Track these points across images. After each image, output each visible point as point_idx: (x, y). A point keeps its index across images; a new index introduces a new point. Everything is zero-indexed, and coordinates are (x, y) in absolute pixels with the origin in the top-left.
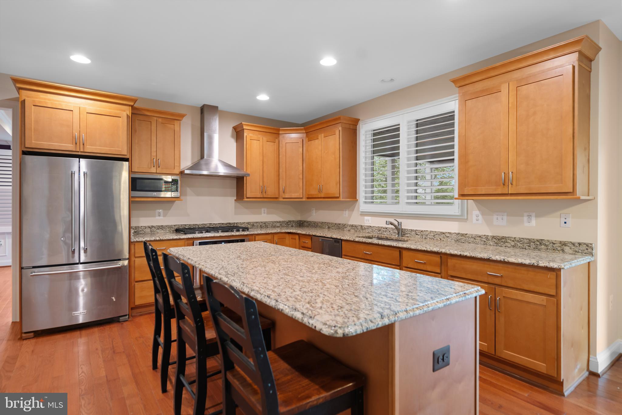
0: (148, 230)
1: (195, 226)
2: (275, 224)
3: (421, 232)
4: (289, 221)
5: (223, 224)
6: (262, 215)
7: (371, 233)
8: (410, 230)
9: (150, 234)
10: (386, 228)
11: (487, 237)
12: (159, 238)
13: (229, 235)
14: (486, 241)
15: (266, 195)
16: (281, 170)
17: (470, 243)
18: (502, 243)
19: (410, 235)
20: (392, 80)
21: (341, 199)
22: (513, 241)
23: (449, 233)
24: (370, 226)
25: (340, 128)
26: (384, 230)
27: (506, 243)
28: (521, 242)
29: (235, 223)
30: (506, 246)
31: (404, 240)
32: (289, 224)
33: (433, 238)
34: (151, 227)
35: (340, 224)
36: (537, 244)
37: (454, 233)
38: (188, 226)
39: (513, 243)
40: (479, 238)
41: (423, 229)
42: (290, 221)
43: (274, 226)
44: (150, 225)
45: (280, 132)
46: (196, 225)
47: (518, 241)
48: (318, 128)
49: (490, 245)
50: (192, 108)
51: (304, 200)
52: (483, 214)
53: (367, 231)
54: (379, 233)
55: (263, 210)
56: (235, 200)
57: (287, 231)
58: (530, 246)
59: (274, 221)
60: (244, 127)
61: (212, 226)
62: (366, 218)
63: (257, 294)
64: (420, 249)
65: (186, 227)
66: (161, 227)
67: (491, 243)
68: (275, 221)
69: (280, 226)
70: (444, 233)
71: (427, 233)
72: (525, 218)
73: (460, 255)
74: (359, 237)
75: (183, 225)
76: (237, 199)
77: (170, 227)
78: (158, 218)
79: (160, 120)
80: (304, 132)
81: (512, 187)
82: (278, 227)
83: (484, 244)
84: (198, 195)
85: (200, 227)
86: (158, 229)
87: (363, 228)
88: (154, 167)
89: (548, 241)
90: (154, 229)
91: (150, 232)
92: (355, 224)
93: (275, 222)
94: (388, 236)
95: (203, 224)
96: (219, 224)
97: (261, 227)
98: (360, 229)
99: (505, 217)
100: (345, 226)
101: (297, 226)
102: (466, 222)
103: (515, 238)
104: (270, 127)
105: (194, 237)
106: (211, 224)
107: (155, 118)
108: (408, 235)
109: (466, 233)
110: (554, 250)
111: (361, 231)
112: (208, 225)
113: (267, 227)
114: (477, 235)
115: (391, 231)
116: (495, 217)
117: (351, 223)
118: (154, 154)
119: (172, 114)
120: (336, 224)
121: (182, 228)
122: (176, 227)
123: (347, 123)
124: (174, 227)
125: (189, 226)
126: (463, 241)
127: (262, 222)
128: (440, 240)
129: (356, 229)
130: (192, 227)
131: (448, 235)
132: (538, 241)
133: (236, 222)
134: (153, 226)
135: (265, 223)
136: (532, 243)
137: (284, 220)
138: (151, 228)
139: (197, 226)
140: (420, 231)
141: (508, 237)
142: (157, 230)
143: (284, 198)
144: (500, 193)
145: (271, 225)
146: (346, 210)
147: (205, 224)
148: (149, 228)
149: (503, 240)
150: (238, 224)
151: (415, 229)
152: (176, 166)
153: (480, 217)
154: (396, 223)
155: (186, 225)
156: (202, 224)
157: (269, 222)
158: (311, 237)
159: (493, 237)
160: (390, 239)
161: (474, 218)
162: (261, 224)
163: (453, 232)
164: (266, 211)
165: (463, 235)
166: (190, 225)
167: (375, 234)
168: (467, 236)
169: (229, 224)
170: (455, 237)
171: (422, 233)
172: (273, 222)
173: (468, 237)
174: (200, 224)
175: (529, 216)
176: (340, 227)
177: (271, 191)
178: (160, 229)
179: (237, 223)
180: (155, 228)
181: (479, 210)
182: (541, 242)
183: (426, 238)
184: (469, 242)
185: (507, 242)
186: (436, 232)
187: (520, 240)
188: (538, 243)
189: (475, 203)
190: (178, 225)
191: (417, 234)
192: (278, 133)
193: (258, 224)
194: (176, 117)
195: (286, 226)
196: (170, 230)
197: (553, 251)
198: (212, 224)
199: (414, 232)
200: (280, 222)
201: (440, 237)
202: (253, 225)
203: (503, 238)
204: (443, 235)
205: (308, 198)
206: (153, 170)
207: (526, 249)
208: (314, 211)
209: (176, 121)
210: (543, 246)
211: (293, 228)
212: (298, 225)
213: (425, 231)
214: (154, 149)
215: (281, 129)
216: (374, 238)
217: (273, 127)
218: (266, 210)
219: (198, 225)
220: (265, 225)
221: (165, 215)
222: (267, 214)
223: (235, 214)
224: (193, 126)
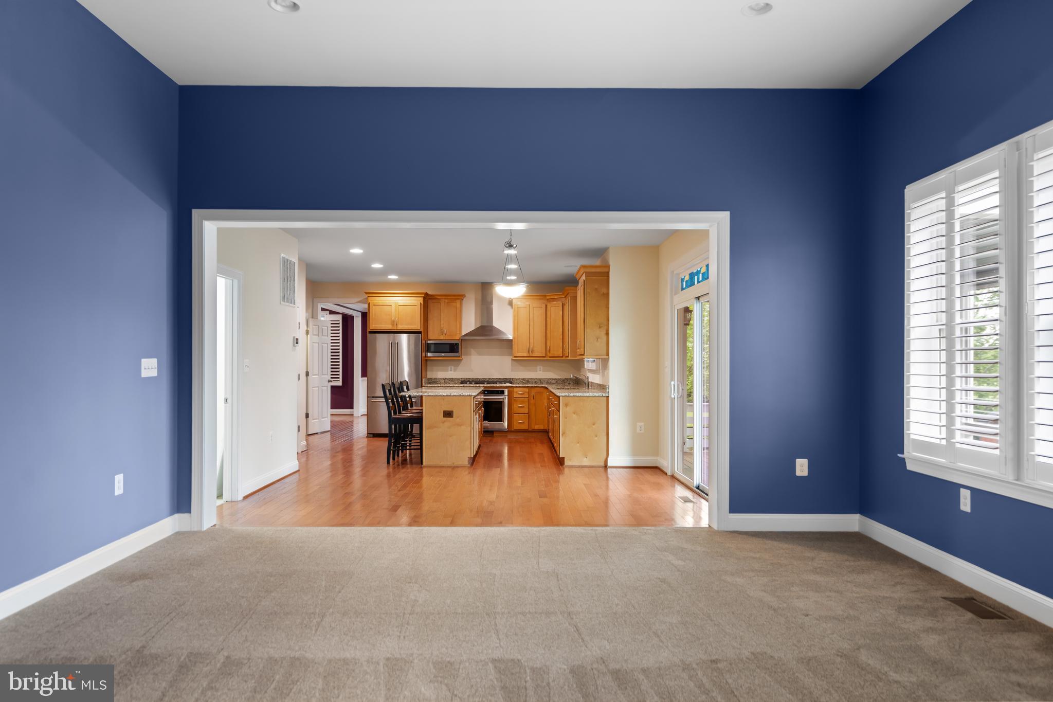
0: (443, 381)
5: (500, 378)
13: (491, 386)
15: (533, 354)
16: (548, 332)
21: (569, 358)
34: (444, 379)
42: (567, 379)
43: (549, 382)
44: (444, 377)
45: (547, 298)
46: (478, 378)
50: (476, 284)
55: (538, 367)
56: (512, 359)
65: (470, 380)
66: (451, 379)
75: (468, 378)
77: (458, 379)
78: (450, 372)
79: (446, 301)
80: (564, 296)
82: (554, 384)
84: (480, 354)
88: (442, 335)
90: (446, 380)
93: (551, 379)
96: (496, 378)
97: (536, 383)
104: (536, 294)
107: (443, 300)
112: (488, 379)
113: (542, 384)
118: (442, 325)
119: (454, 296)
121: (467, 381)
124: (461, 380)
130: (475, 380)
134: (446, 378)
135: (540, 380)
137: (559, 378)
142: (449, 381)
143: (550, 357)
145: (546, 382)
147: (485, 378)
152: (458, 333)
155: (470, 378)
157: (544, 378)
162: (536, 380)
164: (541, 370)
166: (473, 379)
172: (548, 379)
177: (538, 351)
178: (451, 381)
179: (512, 379)
190: (464, 378)
192: (545, 298)
193: (532, 380)
194: (460, 297)
196: (458, 382)
198: (491, 379)
200: (555, 379)
202: (528, 381)
206: (442, 337)
209: (457, 302)
214: (442, 322)
217: (538, 294)
218: (541, 367)
219: (480, 379)
221: (455, 370)
222: (543, 371)
223: (512, 370)
224: (476, 299)
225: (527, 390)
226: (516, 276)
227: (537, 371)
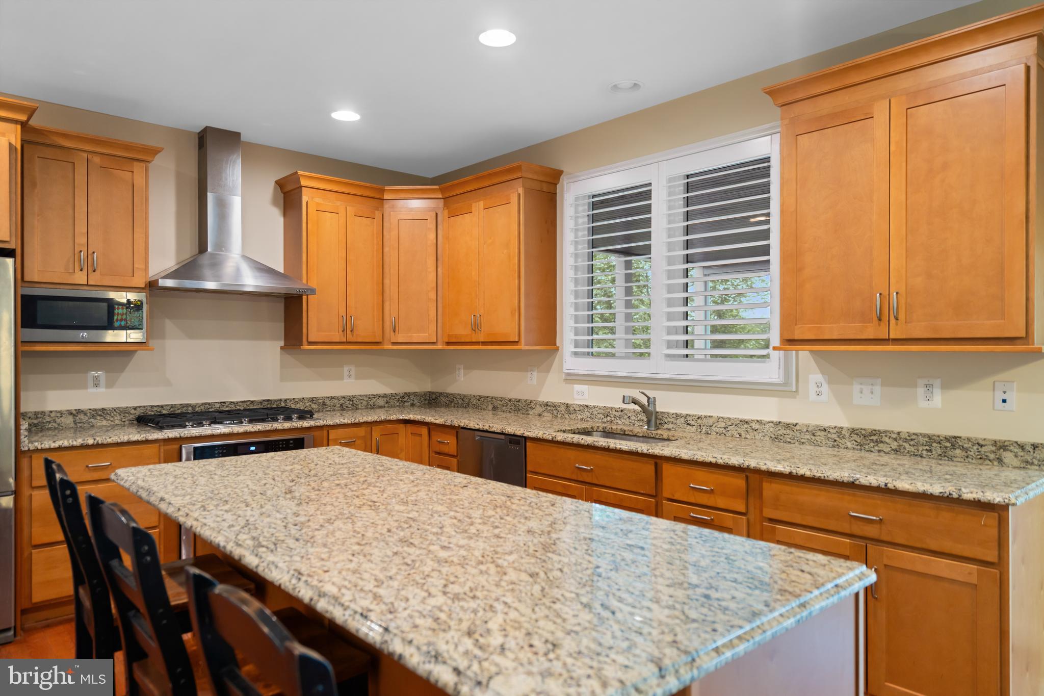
0: (69, 420)
1: (185, 408)
2: (374, 400)
3: (698, 418)
4: (405, 393)
5: (252, 402)
6: (345, 381)
7: (587, 421)
8: (674, 416)
9: (72, 431)
10: (622, 411)
11: (839, 430)
12: (95, 439)
13: (268, 428)
14: (838, 439)
15: (353, 335)
16: (387, 282)
17: (803, 443)
18: (872, 444)
19: (675, 426)
20: (636, 86)
21: (523, 346)
22: (895, 439)
23: (758, 421)
24: (587, 406)
25: (521, 191)
26: (617, 414)
27: (881, 445)
28: (912, 443)
29: (281, 400)
30: (879, 451)
31: (661, 437)
32: (405, 399)
33: (724, 432)
34: (74, 412)
35: (519, 401)
36: (946, 447)
37: (769, 422)
38: (168, 408)
39: (896, 443)
40: (823, 433)
41: (703, 414)
42: (408, 395)
43: (372, 404)
44: (73, 407)
45: (386, 197)
46: (190, 405)
47: (906, 440)
48: (471, 188)
49: (847, 448)
50: (178, 134)
51: (439, 347)
52: (829, 383)
53: (580, 417)
54: (605, 420)
55: (346, 369)
56: (282, 348)
57: (401, 418)
58: (930, 451)
59: (372, 395)
60: (303, 182)
61: (227, 409)
62: (577, 387)
63: (334, 605)
64: (701, 460)
65: (164, 412)
66: (100, 413)
67: (849, 445)
68: (374, 393)
69: (386, 405)
70: (747, 422)
71: (711, 421)
72: (921, 391)
73: (790, 473)
74: (564, 432)
75: (155, 406)
76: (285, 345)
77: (123, 411)
78: (92, 390)
79: (97, 160)
80: (440, 196)
81: (897, 324)
82: (381, 407)
83: (834, 446)
84: (192, 335)
85: (197, 409)
86: (93, 416)
87: (571, 409)
88: (81, 270)
89: (969, 439)
90: (82, 417)
91: (72, 425)
92: (553, 401)
93: (374, 396)
94: (626, 428)
95: (206, 404)
96: (243, 402)
97: (343, 408)
98: (563, 412)
99: (878, 389)
100: (530, 406)
101: (424, 404)
102: (795, 397)
103: (899, 433)
104: (362, 183)
105: (182, 435)
106: (224, 403)
107: (85, 155)
108: (670, 426)
109: (795, 422)
110: (981, 458)
111: (567, 416)
112: (218, 405)
113: (357, 409)
114: (817, 426)
115: (633, 418)
116: (856, 387)
117: (543, 398)
118: (81, 240)
119: (127, 147)
120: (510, 400)
121: (153, 414)
122: (138, 412)
123: (535, 177)
124: (133, 411)
125: (172, 409)
126: (789, 440)
127: (344, 397)
128: (738, 436)
129: (555, 412)
130: (179, 411)
131: (756, 426)
132: (947, 439)
133: (284, 397)
134: (79, 411)
135: (351, 399)
136: (934, 445)
137: (393, 392)
138: (74, 415)
139: (190, 408)
140: (696, 418)
141: (885, 432)
142: (92, 420)
143: (394, 344)
144: (871, 337)
145: (365, 403)
146: (532, 371)
147: (209, 404)
148: (71, 416)
149: (874, 438)
150: (288, 401)
151: (684, 412)
152: (137, 268)
153: (825, 388)
154: (644, 401)
155: (162, 406)
156: (202, 404)
157: (360, 396)
158: (457, 431)
159: (853, 431)
160: (631, 433)
161: (812, 389)
162: (342, 401)
163: (766, 419)
164: (353, 373)
165: (787, 426)
166: (172, 406)
167: (598, 423)
168: (797, 427)
169: (266, 403)
170: (772, 430)
171: (699, 421)
172: (369, 397)
173: (800, 431)
174: (197, 404)
175: (929, 386)
176: (519, 407)
177: (365, 328)
178: (98, 418)
179: (286, 400)
180: (85, 414)
181: (823, 373)
182: (954, 441)
183: (709, 432)
184: (802, 440)
185: (882, 442)
186: (729, 419)
187: (911, 438)
188: (948, 445)
189: (813, 358)
190: (144, 407)
191: (688, 424)
192: (381, 197)
193: (334, 401)
194: (137, 155)
195: (398, 404)
196: (123, 420)
197: (980, 461)
198: (227, 404)
199: (682, 420)
200: (385, 396)
201: (740, 431)
202: (324, 404)
203: (874, 433)
204: (746, 426)
205: (448, 343)
206: (80, 278)
207: (922, 457)
208: (462, 371)
209: (135, 163)
210: (958, 452)
211: (416, 408)
212: (427, 402)
213: (705, 417)
214: (81, 228)
215: (387, 188)
216: (595, 433)
217: (368, 185)
218: (353, 369)
219: (193, 407)
220: (351, 402)
221: (110, 384)
222: (357, 378)
223: (283, 379)
224: (179, 176)
225: (361, 431)
226: (357, 111)
227: (342, 378)
